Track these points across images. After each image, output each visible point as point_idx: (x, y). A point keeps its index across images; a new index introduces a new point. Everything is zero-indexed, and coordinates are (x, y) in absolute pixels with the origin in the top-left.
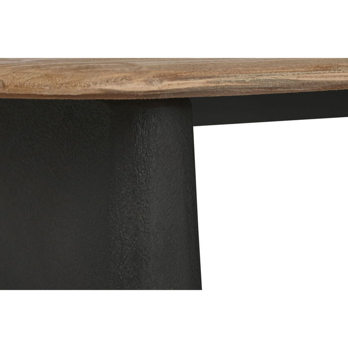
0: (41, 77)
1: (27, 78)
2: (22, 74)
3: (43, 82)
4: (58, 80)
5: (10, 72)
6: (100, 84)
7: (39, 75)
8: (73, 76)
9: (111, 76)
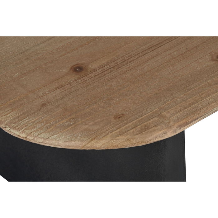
0: (125, 141)
1: (119, 143)
2: (116, 140)
3: (126, 144)
4: (133, 141)
5: (110, 140)
6: (153, 139)
7: (124, 140)
8: (140, 138)
9: (157, 134)
